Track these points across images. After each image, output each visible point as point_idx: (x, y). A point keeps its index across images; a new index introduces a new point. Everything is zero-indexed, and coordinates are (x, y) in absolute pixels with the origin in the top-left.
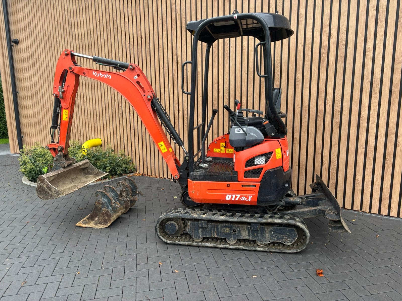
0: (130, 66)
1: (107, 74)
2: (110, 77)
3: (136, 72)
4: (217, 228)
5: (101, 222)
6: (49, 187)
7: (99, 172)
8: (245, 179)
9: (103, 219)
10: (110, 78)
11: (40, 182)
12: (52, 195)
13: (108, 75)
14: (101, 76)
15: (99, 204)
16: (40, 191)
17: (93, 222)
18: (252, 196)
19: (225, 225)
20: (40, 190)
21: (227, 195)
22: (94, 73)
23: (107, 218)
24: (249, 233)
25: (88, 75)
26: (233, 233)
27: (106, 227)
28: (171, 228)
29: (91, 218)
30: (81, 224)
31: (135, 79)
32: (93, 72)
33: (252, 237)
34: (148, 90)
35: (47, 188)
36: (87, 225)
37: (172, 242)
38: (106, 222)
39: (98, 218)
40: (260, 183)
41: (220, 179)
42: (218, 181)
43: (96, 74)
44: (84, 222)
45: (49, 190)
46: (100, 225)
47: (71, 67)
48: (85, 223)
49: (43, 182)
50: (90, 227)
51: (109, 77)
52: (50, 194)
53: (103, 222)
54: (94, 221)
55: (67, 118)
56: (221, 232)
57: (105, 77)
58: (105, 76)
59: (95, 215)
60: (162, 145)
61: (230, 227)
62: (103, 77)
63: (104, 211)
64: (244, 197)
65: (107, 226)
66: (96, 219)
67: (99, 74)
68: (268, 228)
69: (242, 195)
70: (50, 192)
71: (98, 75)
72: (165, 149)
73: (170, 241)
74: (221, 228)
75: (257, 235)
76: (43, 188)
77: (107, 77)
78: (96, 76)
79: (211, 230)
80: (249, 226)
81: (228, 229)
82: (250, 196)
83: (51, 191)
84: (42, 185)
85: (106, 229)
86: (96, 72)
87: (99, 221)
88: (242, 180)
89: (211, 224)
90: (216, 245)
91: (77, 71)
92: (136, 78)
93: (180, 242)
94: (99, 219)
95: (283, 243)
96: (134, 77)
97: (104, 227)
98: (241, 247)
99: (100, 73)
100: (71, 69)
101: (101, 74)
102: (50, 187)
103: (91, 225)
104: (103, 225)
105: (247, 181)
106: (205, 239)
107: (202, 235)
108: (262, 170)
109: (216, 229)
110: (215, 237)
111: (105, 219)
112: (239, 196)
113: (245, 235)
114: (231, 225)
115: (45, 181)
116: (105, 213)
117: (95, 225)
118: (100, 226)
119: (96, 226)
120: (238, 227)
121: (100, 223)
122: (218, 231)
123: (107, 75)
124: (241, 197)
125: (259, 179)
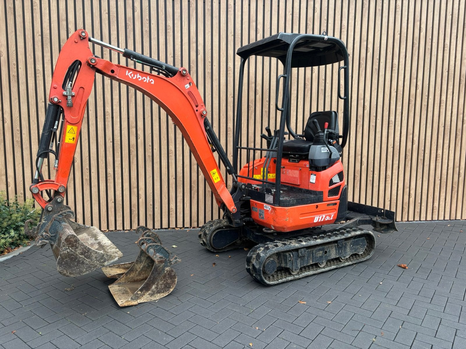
0: (184, 71)
1: (148, 77)
2: (152, 81)
3: (188, 80)
4: (313, 254)
5: (160, 289)
6: (85, 252)
7: (78, 227)
8: (329, 199)
9: (164, 284)
10: (152, 83)
11: (69, 247)
12: (91, 264)
13: (150, 78)
14: (139, 78)
15: (161, 263)
16: (65, 264)
17: (148, 293)
18: (334, 214)
19: (318, 248)
20: (66, 260)
21: (315, 217)
22: (128, 73)
23: (169, 281)
24: (336, 251)
25: (118, 75)
26: (324, 255)
27: (167, 294)
28: (271, 266)
29: (146, 288)
30: (129, 301)
31: (186, 88)
32: (127, 71)
33: (338, 254)
34: (202, 104)
35: (82, 254)
36: (139, 301)
37: (275, 282)
38: (167, 287)
39: (157, 284)
40: (339, 201)
41: (309, 202)
42: (308, 204)
43: (131, 75)
44: (133, 298)
45: (85, 256)
46: (158, 295)
47: (94, 59)
48: (135, 299)
49: (76, 245)
50: (143, 302)
51: (150, 81)
52: (88, 264)
53: (163, 289)
54: (150, 292)
55: (73, 138)
56: (315, 258)
57: (145, 81)
58: (144, 79)
59: (153, 281)
60: (215, 173)
61: (323, 250)
62: (142, 80)
63: (166, 272)
64: (328, 217)
65: (169, 292)
66: (154, 287)
67: (136, 75)
68: (349, 242)
69: (327, 214)
70: (87, 261)
71: (134, 76)
72: (217, 178)
73: (274, 282)
74: (316, 253)
75: (342, 251)
76: (74, 255)
77: (148, 82)
78: (131, 77)
79: (308, 258)
80: (336, 244)
81: (321, 252)
82: (332, 215)
83: (88, 257)
84: (73, 250)
85: (168, 297)
86: (131, 72)
87: (157, 289)
88: (327, 200)
89: (308, 251)
90: (314, 272)
91: (101, 66)
92: (188, 87)
93: (283, 279)
94: (158, 286)
95: (358, 253)
96: (185, 86)
97: (165, 295)
98: (333, 267)
99: (138, 74)
100: (94, 62)
101: (138, 76)
102: (88, 251)
103: (145, 298)
104: (163, 292)
105: (331, 200)
106: (303, 269)
107: (300, 266)
108: (340, 187)
109: (311, 255)
110: (311, 264)
111: (167, 283)
112: (324, 216)
113: (333, 254)
114: (323, 247)
115: (79, 244)
116: (168, 274)
117: (151, 296)
118: (158, 297)
119: (153, 298)
120: (329, 247)
121: (159, 292)
122: (313, 256)
123: (148, 79)
124: (325, 217)
125: (338, 197)
